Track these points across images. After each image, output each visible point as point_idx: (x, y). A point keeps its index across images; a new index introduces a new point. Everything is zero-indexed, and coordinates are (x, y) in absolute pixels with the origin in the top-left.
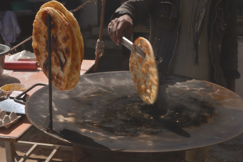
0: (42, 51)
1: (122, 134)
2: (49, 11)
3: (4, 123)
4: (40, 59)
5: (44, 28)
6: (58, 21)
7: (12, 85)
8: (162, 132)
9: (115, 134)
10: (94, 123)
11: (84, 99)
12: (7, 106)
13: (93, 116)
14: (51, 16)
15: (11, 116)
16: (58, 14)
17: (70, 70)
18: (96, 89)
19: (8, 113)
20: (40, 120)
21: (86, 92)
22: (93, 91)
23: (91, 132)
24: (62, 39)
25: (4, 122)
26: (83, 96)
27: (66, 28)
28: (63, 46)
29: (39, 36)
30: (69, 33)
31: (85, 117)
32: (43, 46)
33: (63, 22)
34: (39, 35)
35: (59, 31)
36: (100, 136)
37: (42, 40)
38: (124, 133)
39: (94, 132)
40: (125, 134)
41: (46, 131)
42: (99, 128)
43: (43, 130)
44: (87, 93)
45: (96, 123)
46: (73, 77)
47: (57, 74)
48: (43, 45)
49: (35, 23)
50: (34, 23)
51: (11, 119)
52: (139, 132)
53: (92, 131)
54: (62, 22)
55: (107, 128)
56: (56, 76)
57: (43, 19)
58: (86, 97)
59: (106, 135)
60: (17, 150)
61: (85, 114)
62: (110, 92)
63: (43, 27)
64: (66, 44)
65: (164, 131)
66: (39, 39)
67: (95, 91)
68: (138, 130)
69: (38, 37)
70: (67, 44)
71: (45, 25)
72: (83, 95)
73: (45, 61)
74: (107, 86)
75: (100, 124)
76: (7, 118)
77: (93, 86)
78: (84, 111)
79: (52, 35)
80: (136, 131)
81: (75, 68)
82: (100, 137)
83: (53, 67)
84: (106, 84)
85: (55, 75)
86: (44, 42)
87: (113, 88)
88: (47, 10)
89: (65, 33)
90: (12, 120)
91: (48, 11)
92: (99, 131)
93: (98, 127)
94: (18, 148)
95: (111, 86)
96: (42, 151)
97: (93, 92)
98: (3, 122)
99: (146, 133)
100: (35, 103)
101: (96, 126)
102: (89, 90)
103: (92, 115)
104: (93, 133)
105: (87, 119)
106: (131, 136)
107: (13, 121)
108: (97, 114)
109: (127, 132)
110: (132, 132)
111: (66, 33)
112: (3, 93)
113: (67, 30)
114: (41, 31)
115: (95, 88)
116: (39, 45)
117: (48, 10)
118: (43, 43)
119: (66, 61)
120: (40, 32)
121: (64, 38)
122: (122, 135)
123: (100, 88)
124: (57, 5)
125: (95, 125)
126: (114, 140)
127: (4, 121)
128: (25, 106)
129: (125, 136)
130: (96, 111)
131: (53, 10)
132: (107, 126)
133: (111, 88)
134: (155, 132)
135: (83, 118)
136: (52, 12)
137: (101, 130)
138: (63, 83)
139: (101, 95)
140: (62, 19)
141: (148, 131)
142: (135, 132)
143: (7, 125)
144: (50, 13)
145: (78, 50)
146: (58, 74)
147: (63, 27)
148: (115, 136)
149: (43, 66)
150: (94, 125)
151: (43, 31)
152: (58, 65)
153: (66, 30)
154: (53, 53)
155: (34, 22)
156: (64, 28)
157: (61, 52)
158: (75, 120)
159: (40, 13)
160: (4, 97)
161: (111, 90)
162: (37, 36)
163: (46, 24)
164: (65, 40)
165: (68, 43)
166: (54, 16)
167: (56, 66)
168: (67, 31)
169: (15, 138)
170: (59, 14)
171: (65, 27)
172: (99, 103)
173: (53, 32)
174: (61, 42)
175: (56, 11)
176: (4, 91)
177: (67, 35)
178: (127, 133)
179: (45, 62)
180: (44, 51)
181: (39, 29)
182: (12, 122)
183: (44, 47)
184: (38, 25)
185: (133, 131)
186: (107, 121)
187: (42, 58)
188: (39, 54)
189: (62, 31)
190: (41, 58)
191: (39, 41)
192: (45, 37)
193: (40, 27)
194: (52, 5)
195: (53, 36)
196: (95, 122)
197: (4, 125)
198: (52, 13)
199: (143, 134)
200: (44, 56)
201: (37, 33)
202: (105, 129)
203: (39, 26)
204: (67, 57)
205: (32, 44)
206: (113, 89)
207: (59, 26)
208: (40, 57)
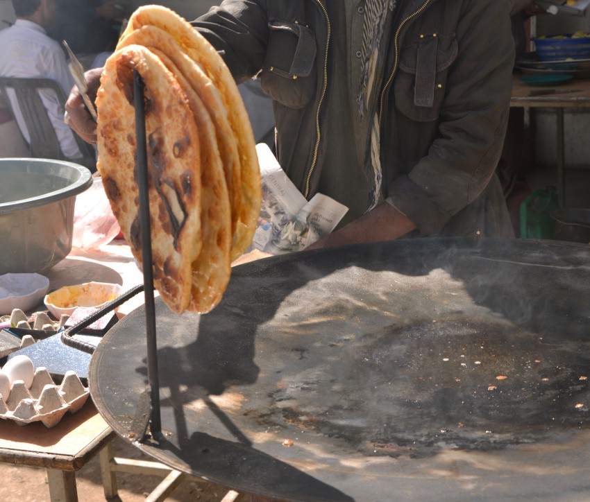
0: (125, 186)
1: (385, 449)
2: (135, 59)
3: (41, 411)
4: (122, 212)
5: (127, 114)
6: (162, 90)
7: (83, 289)
8: (518, 443)
9: (361, 451)
10: (302, 414)
11: (286, 333)
12: (54, 356)
13: (303, 389)
14: (141, 72)
15: (64, 386)
16: (159, 66)
17: (199, 245)
18: (329, 298)
19: (57, 379)
20: (130, 405)
21: (295, 309)
22: (318, 305)
23: (286, 442)
24: (172, 147)
25: (41, 407)
26: (285, 324)
27: (182, 111)
28: (178, 168)
29: (115, 139)
30: (190, 127)
31: (279, 391)
32: (128, 170)
33: (174, 91)
34: (116, 134)
35: (166, 121)
36: (310, 455)
37: (124, 152)
38: (392, 447)
39: (296, 444)
40: (394, 450)
41: (140, 442)
42: (314, 430)
43: (131, 437)
44: (298, 313)
45: (307, 414)
46: (211, 271)
47: (165, 259)
48: (129, 166)
49: (102, 96)
50: (97, 98)
51: (64, 396)
52: (442, 444)
53: (287, 438)
54: (171, 92)
55: (341, 428)
56: (163, 266)
57: (122, 84)
58: (295, 324)
59: (332, 452)
60: (120, 488)
61: (278, 384)
62: (375, 309)
63: (124, 108)
64: (184, 161)
65: (526, 441)
66: (116, 148)
67: (327, 304)
68: (443, 434)
69: (112, 143)
70: (187, 164)
71: (128, 103)
72: (283, 320)
73: (134, 218)
74: (366, 288)
75: (324, 414)
76: (52, 393)
77: (319, 290)
78: (279, 372)
79: (148, 133)
80: (432, 439)
81: (215, 242)
82: (308, 460)
83: (156, 235)
84: (365, 281)
85: (160, 260)
86: (131, 158)
87: (386, 294)
88: (130, 56)
89: (181, 127)
90: (66, 398)
91: (131, 59)
92: (314, 441)
93: (313, 427)
94: (124, 483)
95: (381, 289)
96: (199, 490)
97: (320, 307)
98: (38, 407)
99: (465, 446)
100: (125, 347)
101: (306, 423)
102: (307, 302)
103: (301, 384)
104: (292, 445)
105: (281, 400)
106: (413, 457)
107: (71, 403)
108: (318, 382)
109: (402, 442)
110: (421, 442)
111: (183, 129)
112: (53, 312)
113: (186, 116)
114: (119, 122)
115: (327, 294)
116: (118, 168)
117: (132, 54)
118: (126, 159)
119: (186, 215)
120: (117, 126)
121: (177, 145)
122: (383, 455)
123: (344, 296)
124: (159, 40)
125: (303, 418)
126: (353, 469)
127: (41, 404)
128: (92, 359)
129: (393, 455)
130: (319, 373)
131: (145, 56)
132: (342, 422)
133: (379, 293)
134: (495, 442)
135: (270, 396)
136: (142, 61)
137: (320, 434)
138: (180, 287)
139: (342, 318)
140: (170, 82)
141: (473, 441)
142: (430, 444)
143: (49, 417)
144: (136, 63)
145: (219, 182)
146: (169, 259)
147: (173, 108)
148: (359, 457)
149: (131, 233)
150: (300, 421)
151: (124, 122)
152: (167, 230)
153: (183, 116)
154: (154, 193)
155: (98, 94)
156: (177, 111)
157: (172, 187)
158: (242, 402)
159: (113, 66)
160: (50, 328)
161: (378, 303)
162: (110, 138)
163: (131, 100)
164: (181, 148)
165: (189, 160)
166: (149, 72)
167: (162, 233)
168: (184, 122)
169: (71, 459)
170: (164, 67)
171: (179, 108)
172: (332, 346)
173: (151, 123)
174: (172, 156)
175: (155, 58)
176: (54, 309)
177: (185, 132)
178: (403, 448)
179: (135, 220)
180: (131, 186)
181: (113, 115)
182: (65, 406)
183: (131, 173)
184: (109, 102)
185: (423, 439)
186: (345, 407)
187: (129, 208)
188: (120, 195)
189: (173, 120)
190: (125, 208)
191: (116, 153)
192: (130, 139)
193: (117, 108)
194: (147, 39)
195: (151, 136)
196: (308, 410)
197: (38, 415)
198: (142, 64)
199: (455, 449)
200: (133, 202)
201: (108, 128)
202: (335, 431)
203: (112, 105)
204: (188, 206)
205: (98, 163)
206: (384, 298)
207: (165, 103)
208: (121, 204)
